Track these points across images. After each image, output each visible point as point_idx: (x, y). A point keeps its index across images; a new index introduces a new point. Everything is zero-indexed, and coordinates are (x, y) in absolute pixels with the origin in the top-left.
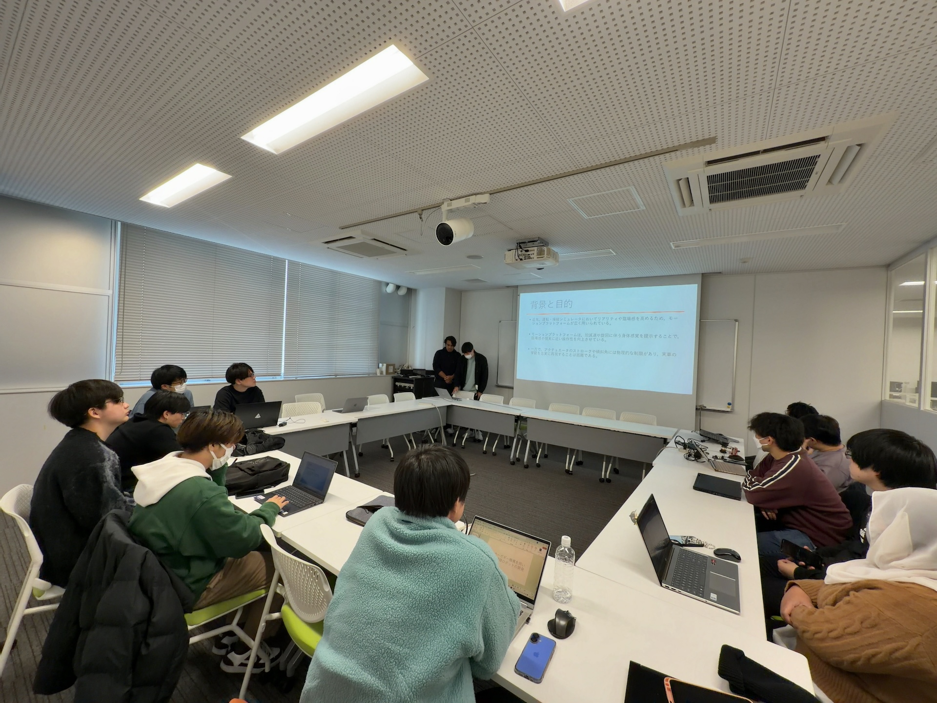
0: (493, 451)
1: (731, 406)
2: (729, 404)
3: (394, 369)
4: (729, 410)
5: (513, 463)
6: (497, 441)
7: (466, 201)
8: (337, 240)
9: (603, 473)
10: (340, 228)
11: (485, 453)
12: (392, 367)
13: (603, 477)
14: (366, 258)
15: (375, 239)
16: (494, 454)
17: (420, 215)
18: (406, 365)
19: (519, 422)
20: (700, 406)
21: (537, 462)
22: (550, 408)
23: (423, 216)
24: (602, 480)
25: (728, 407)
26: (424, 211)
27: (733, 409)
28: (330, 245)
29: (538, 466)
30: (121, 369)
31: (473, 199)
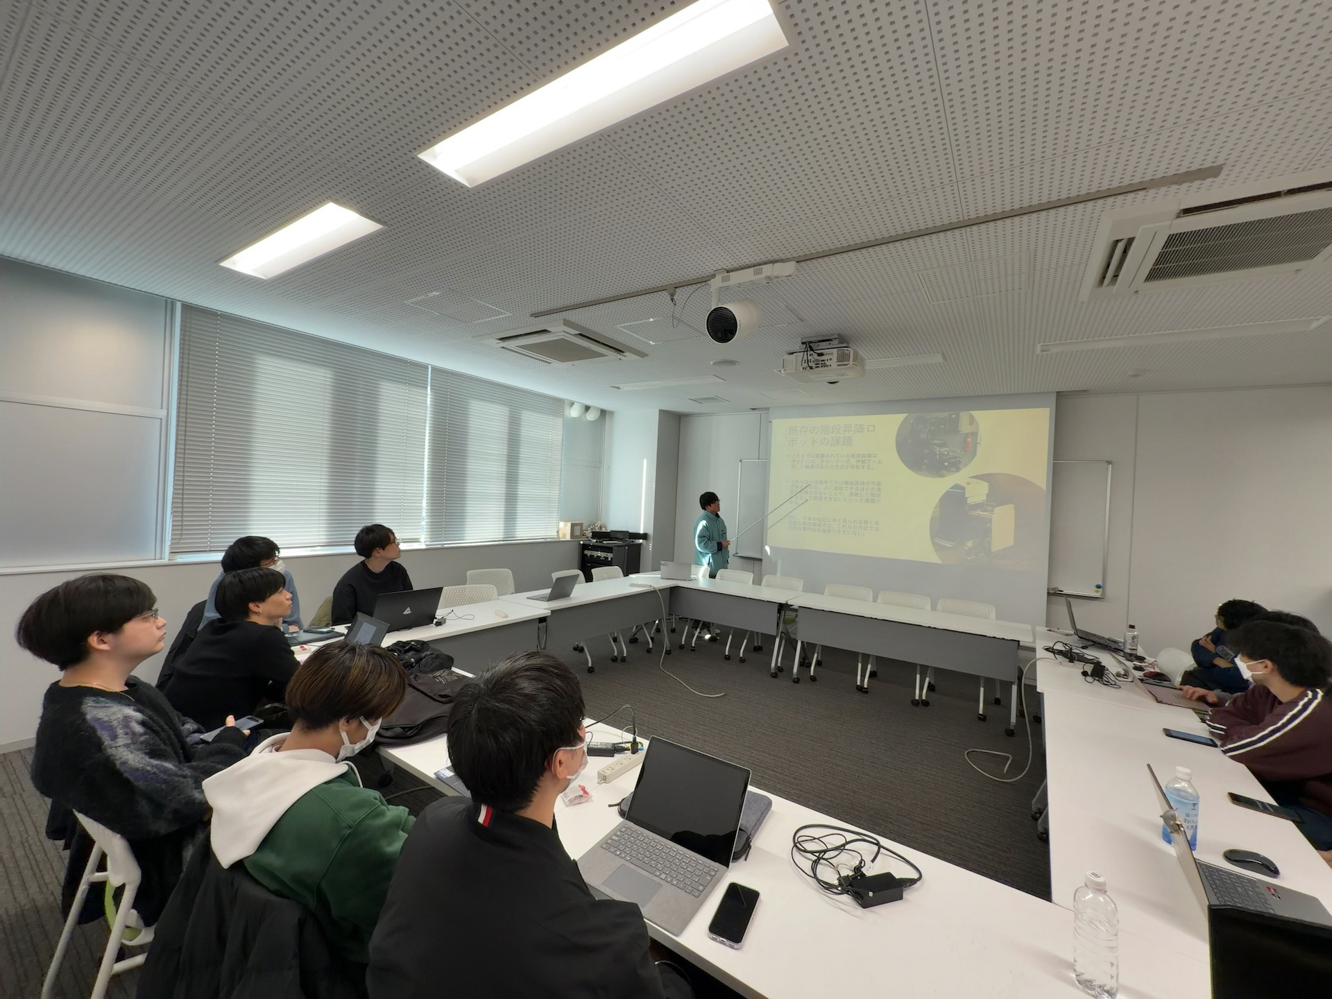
0: (741, 655)
1: (1100, 590)
2: (1098, 587)
3: (582, 530)
4: (1098, 595)
5: (775, 676)
6: (745, 641)
7: (756, 273)
8: (521, 335)
9: (917, 691)
10: (532, 315)
11: (728, 658)
12: (579, 527)
13: (917, 698)
14: (556, 364)
15: (580, 334)
16: (742, 660)
17: (672, 295)
18: (598, 524)
19: (783, 612)
20: (1053, 589)
21: (812, 674)
22: (826, 591)
23: (675, 297)
24: (916, 703)
25: (1097, 592)
26: (677, 290)
27: (1104, 593)
28: (505, 344)
29: (813, 679)
30: (181, 535)
31: (767, 270)
